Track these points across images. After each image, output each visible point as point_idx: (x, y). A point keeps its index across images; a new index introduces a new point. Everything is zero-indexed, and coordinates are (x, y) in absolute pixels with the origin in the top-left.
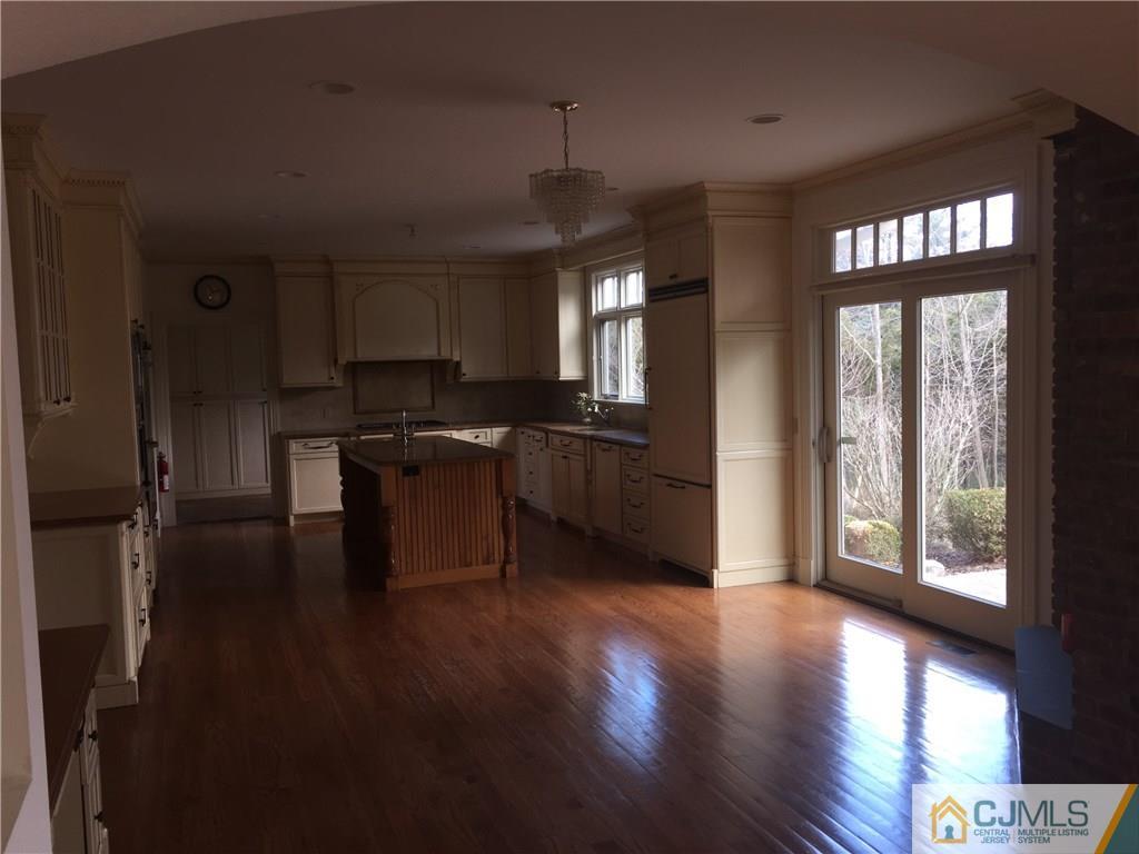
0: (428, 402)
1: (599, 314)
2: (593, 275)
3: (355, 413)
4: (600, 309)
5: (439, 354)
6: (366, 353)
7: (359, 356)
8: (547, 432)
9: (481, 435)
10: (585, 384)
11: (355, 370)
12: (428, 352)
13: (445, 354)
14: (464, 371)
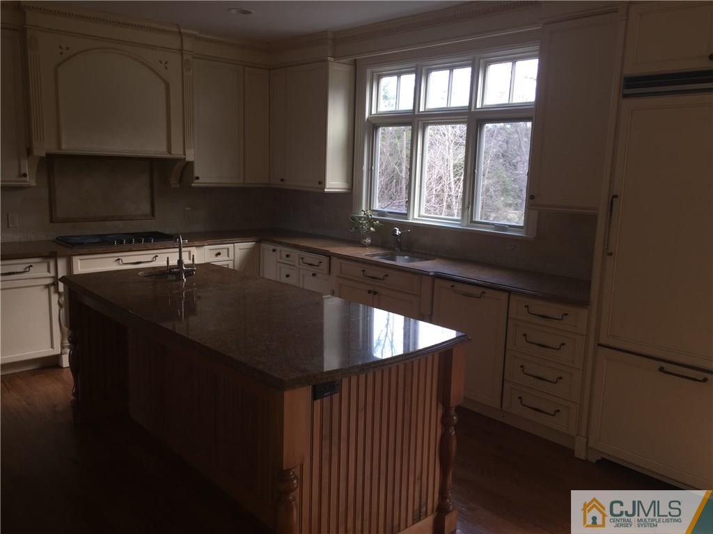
0: (145, 208)
1: (372, 118)
2: (369, 71)
3: (51, 221)
4: (374, 112)
5: (169, 152)
6: (71, 145)
7: (64, 146)
8: (329, 255)
9: (224, 252)
10: (349, 198)
11: (54, 165)
12: (154, 147)
13: (177, 152)
14: (196, 174)
